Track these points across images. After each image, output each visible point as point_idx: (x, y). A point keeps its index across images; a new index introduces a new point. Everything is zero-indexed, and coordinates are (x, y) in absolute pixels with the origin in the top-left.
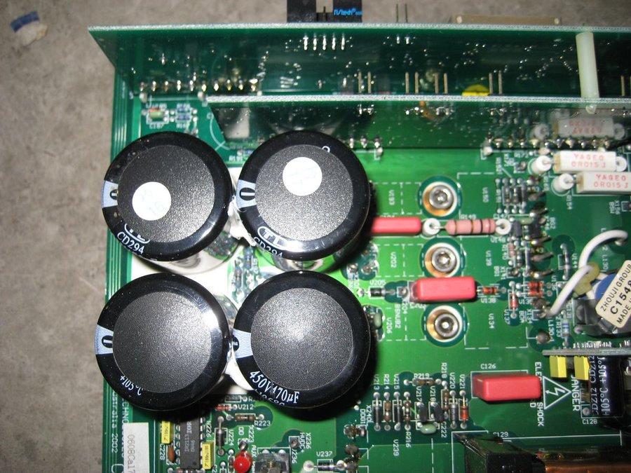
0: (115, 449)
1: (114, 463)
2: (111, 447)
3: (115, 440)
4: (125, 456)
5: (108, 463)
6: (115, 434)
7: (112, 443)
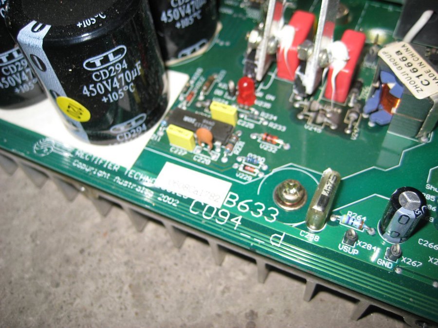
0: (174, 202)
1: (189, 208)
2: (171, 205)
3: (166, 199)
4: (186, 195)
5: (185, 215)
6: (159, 196)
7: (167, 203)
